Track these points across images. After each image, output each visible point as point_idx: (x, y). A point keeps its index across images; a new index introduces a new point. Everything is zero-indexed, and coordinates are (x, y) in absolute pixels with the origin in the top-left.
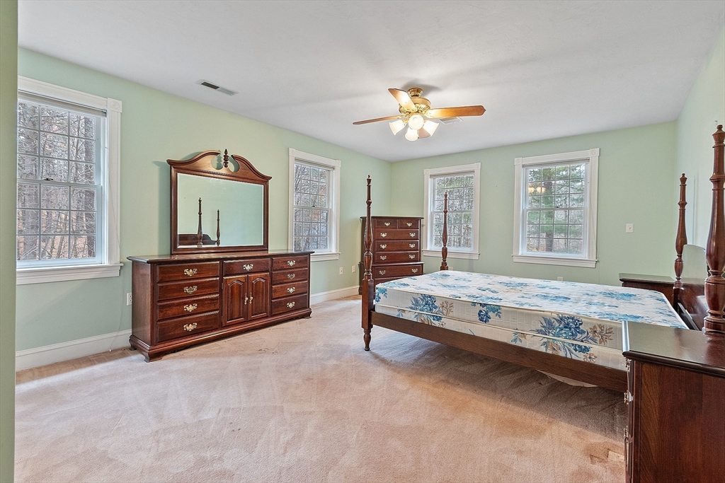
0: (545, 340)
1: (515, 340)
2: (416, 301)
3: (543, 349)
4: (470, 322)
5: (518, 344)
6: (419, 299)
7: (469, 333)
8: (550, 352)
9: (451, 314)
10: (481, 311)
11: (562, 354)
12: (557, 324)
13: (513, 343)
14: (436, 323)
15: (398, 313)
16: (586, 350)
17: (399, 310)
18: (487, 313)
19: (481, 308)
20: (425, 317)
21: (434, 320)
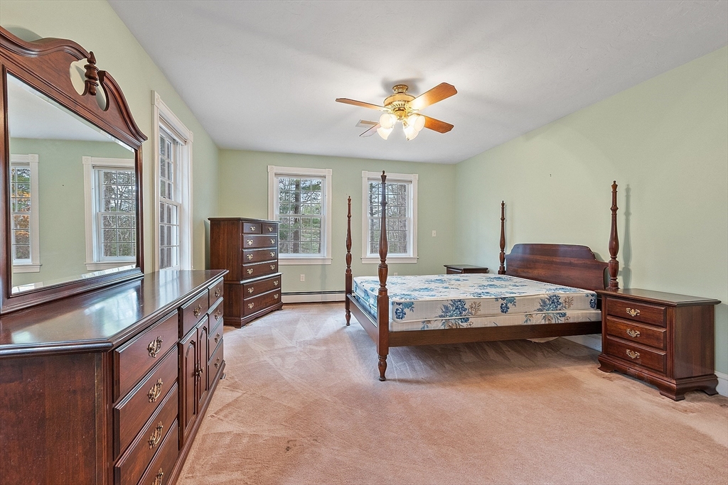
0: (544, 315)
1: (526, 321)
2: (446, 308)
3: (543, 322)
4: (493, 315)
5: (529, 323)
6: (449, 305)
7: (493, 325)
8: (547, 323)
9: (479, 313)
10: (502, 304)
11: (553, 322)
12: (548, 302)
13: (525, 324)
14: (465, 325)
15: (423, 326)
16: (564, 315)
17: (424, 322)
18: (506, 305)
19: (503, 302)
20: (453, 321)
21: (462, 322)
